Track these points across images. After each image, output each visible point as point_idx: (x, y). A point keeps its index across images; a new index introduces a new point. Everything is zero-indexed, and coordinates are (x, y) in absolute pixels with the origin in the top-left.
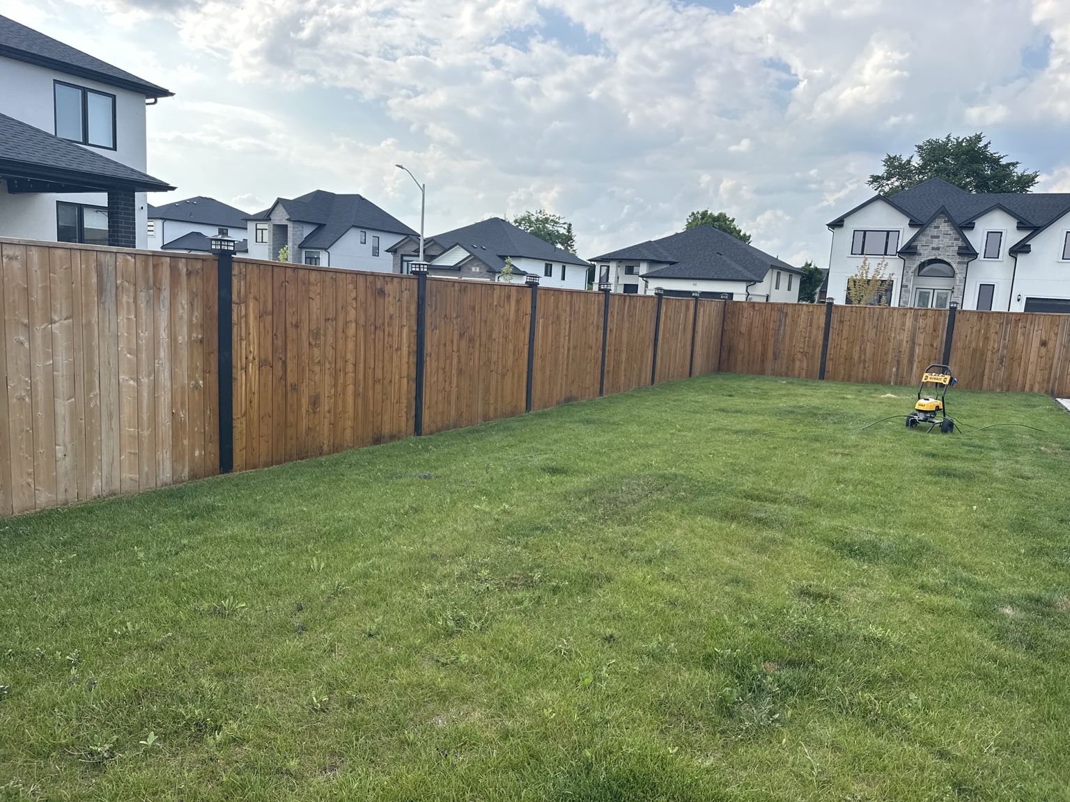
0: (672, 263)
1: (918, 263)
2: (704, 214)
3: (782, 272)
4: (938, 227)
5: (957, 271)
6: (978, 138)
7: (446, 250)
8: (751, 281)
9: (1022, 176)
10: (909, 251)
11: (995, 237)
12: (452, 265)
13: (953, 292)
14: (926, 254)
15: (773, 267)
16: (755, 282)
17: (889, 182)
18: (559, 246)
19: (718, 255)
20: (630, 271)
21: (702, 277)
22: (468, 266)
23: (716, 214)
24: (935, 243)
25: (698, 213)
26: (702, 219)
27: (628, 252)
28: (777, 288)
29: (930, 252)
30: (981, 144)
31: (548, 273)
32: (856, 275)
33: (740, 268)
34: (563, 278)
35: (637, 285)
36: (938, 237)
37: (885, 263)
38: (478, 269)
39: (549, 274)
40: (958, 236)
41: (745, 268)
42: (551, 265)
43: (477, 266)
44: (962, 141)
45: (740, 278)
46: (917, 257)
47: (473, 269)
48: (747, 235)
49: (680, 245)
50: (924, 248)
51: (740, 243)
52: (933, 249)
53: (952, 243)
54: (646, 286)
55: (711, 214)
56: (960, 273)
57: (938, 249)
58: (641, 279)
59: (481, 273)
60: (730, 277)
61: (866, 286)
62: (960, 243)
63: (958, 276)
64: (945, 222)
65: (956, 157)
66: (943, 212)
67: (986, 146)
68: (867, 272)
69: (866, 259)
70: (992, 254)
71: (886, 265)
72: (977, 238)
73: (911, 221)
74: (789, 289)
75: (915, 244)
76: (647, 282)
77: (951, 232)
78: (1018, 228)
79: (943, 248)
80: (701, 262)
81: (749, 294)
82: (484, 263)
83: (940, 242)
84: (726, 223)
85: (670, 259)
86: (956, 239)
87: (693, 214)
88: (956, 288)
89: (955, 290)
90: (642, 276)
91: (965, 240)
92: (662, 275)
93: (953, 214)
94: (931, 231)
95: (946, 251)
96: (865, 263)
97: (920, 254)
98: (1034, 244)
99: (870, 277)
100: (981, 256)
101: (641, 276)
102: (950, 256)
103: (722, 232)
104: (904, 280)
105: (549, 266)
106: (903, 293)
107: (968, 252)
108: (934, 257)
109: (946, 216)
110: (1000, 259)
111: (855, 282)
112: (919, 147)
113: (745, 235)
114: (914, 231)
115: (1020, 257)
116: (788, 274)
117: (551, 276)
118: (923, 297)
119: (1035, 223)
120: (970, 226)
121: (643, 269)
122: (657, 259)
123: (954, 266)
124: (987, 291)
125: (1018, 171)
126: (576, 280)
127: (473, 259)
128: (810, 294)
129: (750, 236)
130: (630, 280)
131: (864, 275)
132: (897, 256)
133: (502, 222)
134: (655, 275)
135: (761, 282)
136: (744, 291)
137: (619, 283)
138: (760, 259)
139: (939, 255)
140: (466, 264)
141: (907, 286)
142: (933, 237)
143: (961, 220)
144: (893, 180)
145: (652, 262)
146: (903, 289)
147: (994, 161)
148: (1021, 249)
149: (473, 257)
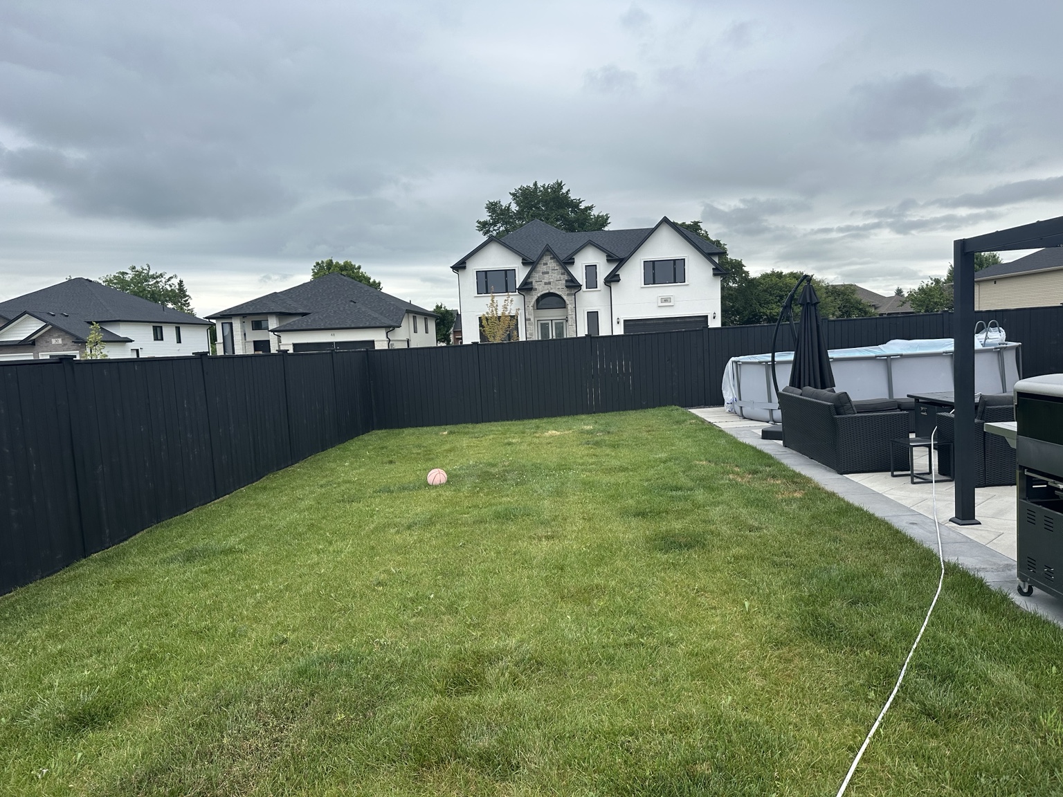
0: (304, 314)
1: (536, 297)
2: (330, 263)
3: (417, 316)
4: (546, 264)
5: (567, 302)
6: (560, 186)
7: (10, 322)
8: (390, 327)
9: (598, 216)
10: (526, 288)
11: (591, 270)
12: (22, 339)
13: (567, 321)
14: (541, 289)
15: (408, 312)
16: (394, 328)
17: (496, 228)
18: (170, 305)
19: (352, 303)
20: (257, 326)
21: (338, 326)
22: (46, 338)
23: (342, 263)
24: (546, 278)
25: (323, 262)
26: (329, 269)
27: (251, 306)
28: (416, 331)
29: (543, 287)
30: (564, 191)
31: (158, 336)
32: (487, 313)
33: (377, 315)
34: (179, 341)
35: (269, 341)
36: (547, 273)
37: (510, 299)
38: (60, 341)
39: (159, 338)
40: (563, 271)
41: (381, 314)
42: (161, 327)
43: (58, 337)
44: (548, 188)
45: (378, 324)
46: (534, 293)
47: (54, 341)
48: (377, 282)
49: (309, 295)
50: (538, 283)
51: (372, 289)
52: (546, 284)
53: (560, 278)
54: (279, 341)
55: (337, 263)
56: (571, 304)
57: (549, 283)
58: (271, 334)
59: (65, 345)
60: (367, 324)
61: (497, 322)
62: (566, 277)
63: (570, 307)
64: (551, 259)
65: (546, 204)
66: (548, 250)
67: (567, 193)
68: (496, 309)
69: (493, 297)
70: (592, 284)
71: (511, 301)
72: (579, 273)
73: (523, 259)
74: (427, 332)
75: (530, 280)
76: (279, 336)
77: (558, 268)
78: (608, 261)
79: (553, 282)
80: (335, 312)
81: (390, 341)
82: (67, 333)
83: (550, 277)
84: (353, 272)
85: (301, 311)
86: (562, 274)
87: (318, 264)
88: (569, 317)
89: (569, 319)
90: (273, 331)
91: (569, 274)
92: (295, 328)
93: (556, 251)
94: (541, 268)
95: (556, 284)
96: (493, 301)
97: (536, 289)
98: (622, 273)
99: (500, 314)
100: (584, 288)
101: (271, 331)
102: (559, 288)
103: (351, 280)
104: (527, 314)
105: (158, 329)
106: (527, 326)
107: (573, 285)
108: (547, 291)
109: (551, 253)
110: (598, 289)
111: (487, 319)
112: (514, 195)
113: (374, 282)
114: (527, 270)
115: (614, 286)
116: (423, 317)
117: (162, 339)
118: (544, 328)
119: (622, 256)
120: (570, 261)
121: (273, 323)
122: (287, 311)
123: (565, 298)
124: (593, 317)
125: (595, 212)
126: (194, 343)
127: (52, 329)
128: (445, 334)
129: (379, 283)
130: (260, 336)
131: (495, 312)
132: (517, 293)
133: (87, 283)
134: (287, 328)
135: (399, 327)
136: (385, 338)
137: (247, 340)
138: (394, 305)
139: (552, 289)
140: (41, 336)
141: (530, 320)
142: (544, 273)
143: (563, 256)
144: (499, 225)
145: (281, 315)
146: (527, 322)
147: (575, 205)
148: (613, 279)
149: (50, 327)
